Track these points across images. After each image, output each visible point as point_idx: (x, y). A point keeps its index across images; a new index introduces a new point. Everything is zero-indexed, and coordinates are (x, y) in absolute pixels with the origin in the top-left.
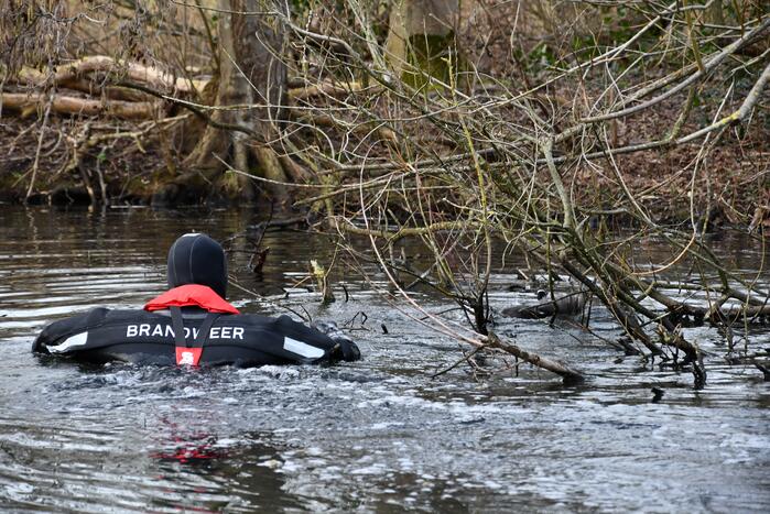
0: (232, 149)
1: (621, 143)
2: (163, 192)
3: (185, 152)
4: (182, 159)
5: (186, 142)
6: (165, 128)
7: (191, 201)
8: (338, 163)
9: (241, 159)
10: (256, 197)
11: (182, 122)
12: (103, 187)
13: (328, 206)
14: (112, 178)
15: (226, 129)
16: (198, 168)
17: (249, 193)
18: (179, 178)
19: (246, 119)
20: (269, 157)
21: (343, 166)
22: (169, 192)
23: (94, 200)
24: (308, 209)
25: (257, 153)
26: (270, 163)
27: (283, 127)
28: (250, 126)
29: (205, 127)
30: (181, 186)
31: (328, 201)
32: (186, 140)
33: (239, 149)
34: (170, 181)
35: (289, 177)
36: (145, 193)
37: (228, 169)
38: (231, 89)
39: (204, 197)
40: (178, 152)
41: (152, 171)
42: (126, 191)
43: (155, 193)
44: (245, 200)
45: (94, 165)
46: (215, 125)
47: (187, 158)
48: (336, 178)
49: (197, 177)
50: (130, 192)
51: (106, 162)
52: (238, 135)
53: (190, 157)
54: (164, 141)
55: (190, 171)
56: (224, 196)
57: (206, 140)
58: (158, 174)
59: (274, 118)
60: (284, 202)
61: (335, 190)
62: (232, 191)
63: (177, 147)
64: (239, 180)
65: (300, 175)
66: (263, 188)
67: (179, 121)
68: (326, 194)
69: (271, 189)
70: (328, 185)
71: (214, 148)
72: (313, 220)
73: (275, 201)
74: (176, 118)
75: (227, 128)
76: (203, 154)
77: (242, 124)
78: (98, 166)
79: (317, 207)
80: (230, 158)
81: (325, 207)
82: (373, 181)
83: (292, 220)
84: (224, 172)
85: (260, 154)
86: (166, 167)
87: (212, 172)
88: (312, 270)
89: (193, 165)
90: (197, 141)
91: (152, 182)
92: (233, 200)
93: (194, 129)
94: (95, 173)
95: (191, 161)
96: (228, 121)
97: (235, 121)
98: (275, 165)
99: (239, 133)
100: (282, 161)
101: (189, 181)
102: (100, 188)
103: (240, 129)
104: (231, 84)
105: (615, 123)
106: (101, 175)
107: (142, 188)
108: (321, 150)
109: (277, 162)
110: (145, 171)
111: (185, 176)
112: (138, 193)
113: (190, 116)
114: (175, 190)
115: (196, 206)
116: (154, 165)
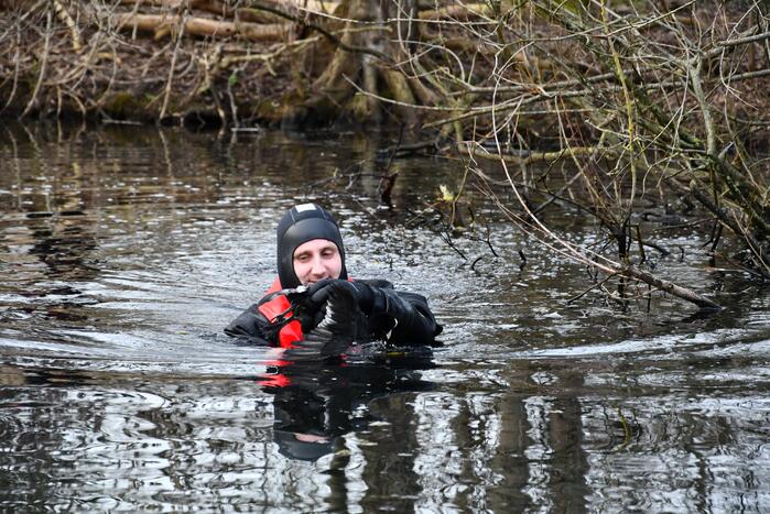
0: (361, 73)
1: (759, 66)
2: (293, 115)
3: (315, 75)
4: (311, 82)
5: (316, 65)
6: (296, 50)
7: (321, 124)
8: (468, 84)
9: (370, 81)
10: (385, 121)
11: (312, 46)
12: (234, 109)
13: (457, 130)
14: (242, 101)
15: (355, 53)
16: (327, 91)
17: (377, 117)
18: (308, 101)
19: (376, 42)
20: (398, 81)
21: (473, 88)
22: (298, 116)
23: (225, 123)
24: (437, 133)
25: (386, 76)
26: (399, 86)
27: (413, 49)
28: (380, 49)
29: (335, 50)
30: (311, 109)
31: (457, 126)
32: (316, 63)
33: (369, 72)
34: (299, 103)
35: (418, 100)
36: (275, 116)
37: (357, 91)
38: (361, 12)
39: (333, 120)
40: (308, 75)
41: (282, 93)
42: (256, 114)
43: (284, 116)
44: (373, 123)
45: (225, 87)
46: (345, 48)
47: (317, 81)
48: (466, 101)
49: (326, 99)
50: (260, 115)
51: (237, 85)
52: (368, 59)
53: (320, 80)
54: (294, 64)
55: (319, 94)
56: (353, 119)
57: (335, 63)
58: (288, 96)
59: (404, 38)
60: (412, 126)
61: (465, 112)
62: (361, 114)
63: (307, 70)
64: (368, 104)
65: (429, 99)
66: (392, 112)
67: (309, 44)
68: (455, 117)
69: (399, 112)
70: (457, 109)
71: (343, 71)
72: (442, 144)
73: (404, 125)
74: (307, 40)
75: (357, 51)
76: (332, 77)
77: (371, 47)
78: (229, 88)
79: (447, 129)
80: (360, 79)
81: (454, 131)
82: (503, 105)
83: (420, 144)
84: (354, 95)
85: (389, 77)
86: (295, 90)
87: (341, 95)
88: (442, 195)
89: (322, 88)
90: (327, 64)
91: (282, 105)
92: (362, 125)
93: (324, 52)
94: (226, 96)
95: (320, 84)
96: (357, 44)
97: (364, 44)
98: (403, 88)
99: (370, 56)
100: (411, 85)
101: (319, 104)
102: (230, 110)
103: (369, 52)
104: (361, 6)
105: (754, 47)
106: (232, 97)
107: (272, 111)
108: (451, 73)
109: (406, 86)
110: (276, 94)
111: (315, 99)
112: (268, 116)
113: (321, 39)
114: (305, 112)
115: (325, 129)
116: (285, 88)
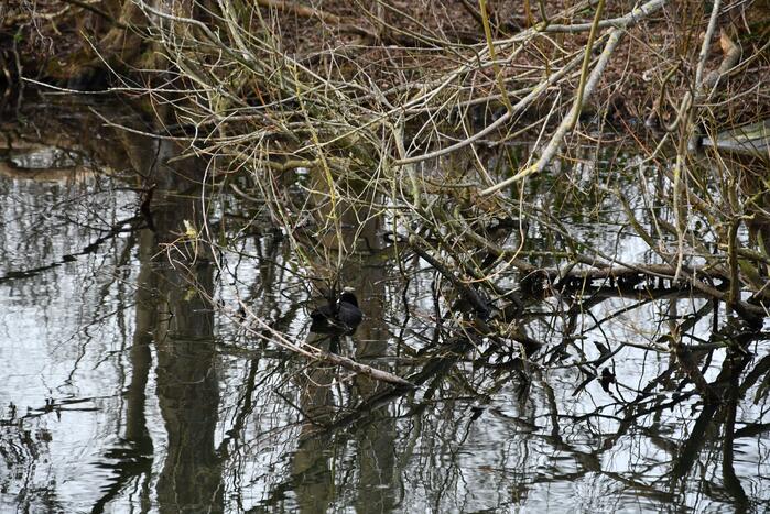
2: (79, 75)
3: (102, 32)
4: (99, 39)
12: (20, 69)
14: (28, 60)
16: (115, 50)
18: (95, 61)
22: (85, 76)
23: (10, 83)
30: (97, 69)
34: (86, 63)
36: (62, 76)
40: (96, 31)
41: (69, 52)
42: (43, 73)
43: (71, 76)
45: (11, 45)
47: (105, 38)
49: (114, 58)
50: (47, 74)
51: (24, 42)
53: (107, 37)
54: (80, 20)
55: (107, 52)
57: (123, 19)
58: (75, 55)
63: (94, 26)
76: (120, 35)
78: (15, 46)
86: (82, 48)
87: (130, 54)
89: (110, 46)
91: (69, 64)
94: (11, 54)
95: (108, 42)
102: (17, 70)
106: (17, 56)
107: (58, 70)
110: (63, 52)
112: (55, 75)
114: (92, 72)
116: (71, 45)
